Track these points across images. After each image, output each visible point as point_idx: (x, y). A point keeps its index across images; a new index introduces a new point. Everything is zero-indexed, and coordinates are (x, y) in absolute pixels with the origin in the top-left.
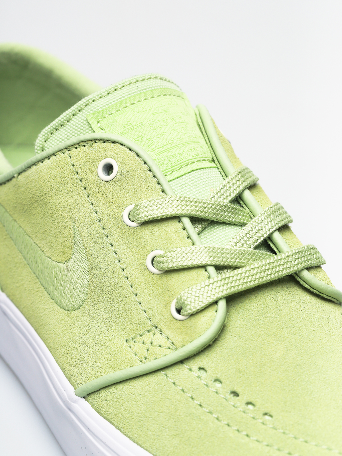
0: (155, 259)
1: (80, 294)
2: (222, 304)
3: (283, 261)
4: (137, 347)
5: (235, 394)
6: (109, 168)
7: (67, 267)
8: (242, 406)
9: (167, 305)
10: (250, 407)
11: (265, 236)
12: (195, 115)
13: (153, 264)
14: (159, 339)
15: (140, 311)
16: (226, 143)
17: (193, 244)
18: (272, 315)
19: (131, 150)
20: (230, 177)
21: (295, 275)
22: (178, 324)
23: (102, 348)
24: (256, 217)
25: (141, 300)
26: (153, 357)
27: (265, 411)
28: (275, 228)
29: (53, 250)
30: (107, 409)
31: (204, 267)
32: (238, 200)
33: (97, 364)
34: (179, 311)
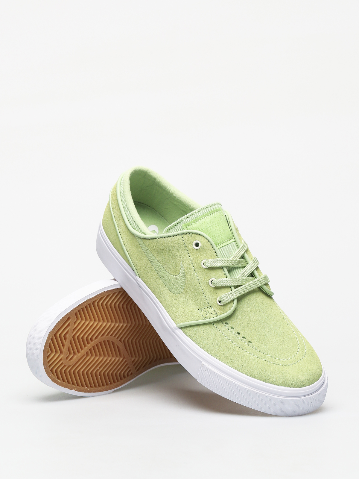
0: (212, 281)
1: (180, 289)
2: (236, 301)
3: (257, 282)
4: (203, 312)
5: (239, 333)
6: (197, 245)
7: (176, 278)
8: (241, 338)
9: (216, 299)
10: (244, 339)
11: (251, 272)
12: (225, 216)
13: (211, 283)
14: (211, 310)
15: (205, 299)
16: (237, 229)
17: (227, 277)
18: (252, 303)
19: (206, 238)
20: (240, 248)
21: (260, 287)
22: (219, 307)
23: (189, 311)
24: (249, 264)
25: (206, 295)
26: (209, 318)
27: (249, 340)
28: (255, 269)
29: (170, 270)
30: (190, 334)
31: (230, 287)
32: (243, 257)
33: (186, 317)
34: (220, 302)
